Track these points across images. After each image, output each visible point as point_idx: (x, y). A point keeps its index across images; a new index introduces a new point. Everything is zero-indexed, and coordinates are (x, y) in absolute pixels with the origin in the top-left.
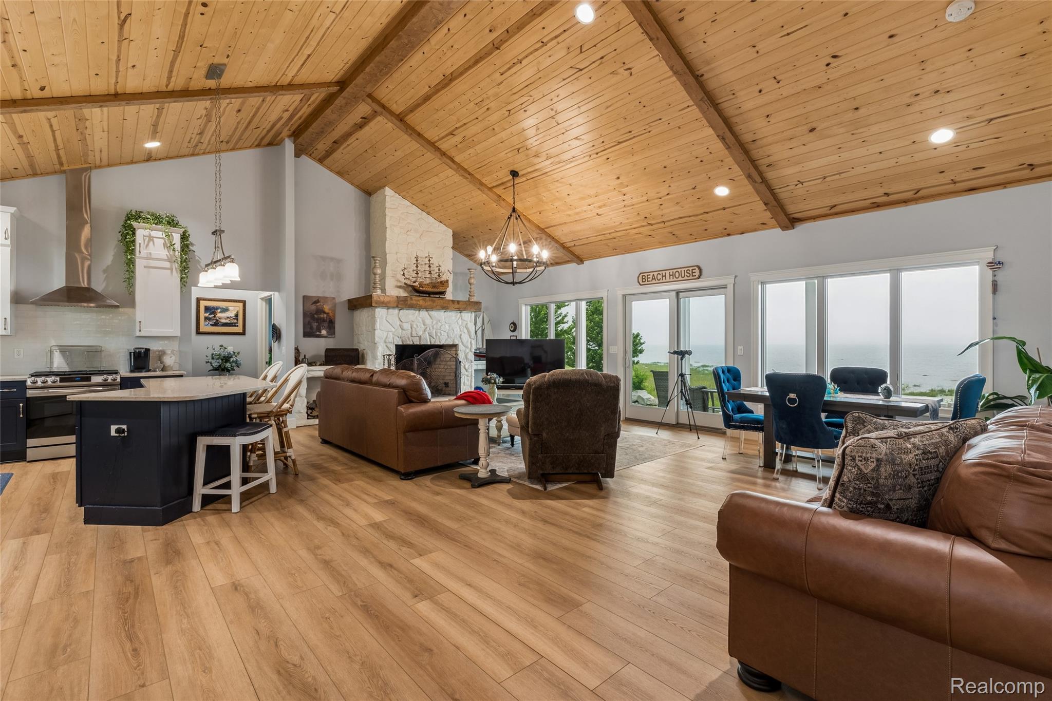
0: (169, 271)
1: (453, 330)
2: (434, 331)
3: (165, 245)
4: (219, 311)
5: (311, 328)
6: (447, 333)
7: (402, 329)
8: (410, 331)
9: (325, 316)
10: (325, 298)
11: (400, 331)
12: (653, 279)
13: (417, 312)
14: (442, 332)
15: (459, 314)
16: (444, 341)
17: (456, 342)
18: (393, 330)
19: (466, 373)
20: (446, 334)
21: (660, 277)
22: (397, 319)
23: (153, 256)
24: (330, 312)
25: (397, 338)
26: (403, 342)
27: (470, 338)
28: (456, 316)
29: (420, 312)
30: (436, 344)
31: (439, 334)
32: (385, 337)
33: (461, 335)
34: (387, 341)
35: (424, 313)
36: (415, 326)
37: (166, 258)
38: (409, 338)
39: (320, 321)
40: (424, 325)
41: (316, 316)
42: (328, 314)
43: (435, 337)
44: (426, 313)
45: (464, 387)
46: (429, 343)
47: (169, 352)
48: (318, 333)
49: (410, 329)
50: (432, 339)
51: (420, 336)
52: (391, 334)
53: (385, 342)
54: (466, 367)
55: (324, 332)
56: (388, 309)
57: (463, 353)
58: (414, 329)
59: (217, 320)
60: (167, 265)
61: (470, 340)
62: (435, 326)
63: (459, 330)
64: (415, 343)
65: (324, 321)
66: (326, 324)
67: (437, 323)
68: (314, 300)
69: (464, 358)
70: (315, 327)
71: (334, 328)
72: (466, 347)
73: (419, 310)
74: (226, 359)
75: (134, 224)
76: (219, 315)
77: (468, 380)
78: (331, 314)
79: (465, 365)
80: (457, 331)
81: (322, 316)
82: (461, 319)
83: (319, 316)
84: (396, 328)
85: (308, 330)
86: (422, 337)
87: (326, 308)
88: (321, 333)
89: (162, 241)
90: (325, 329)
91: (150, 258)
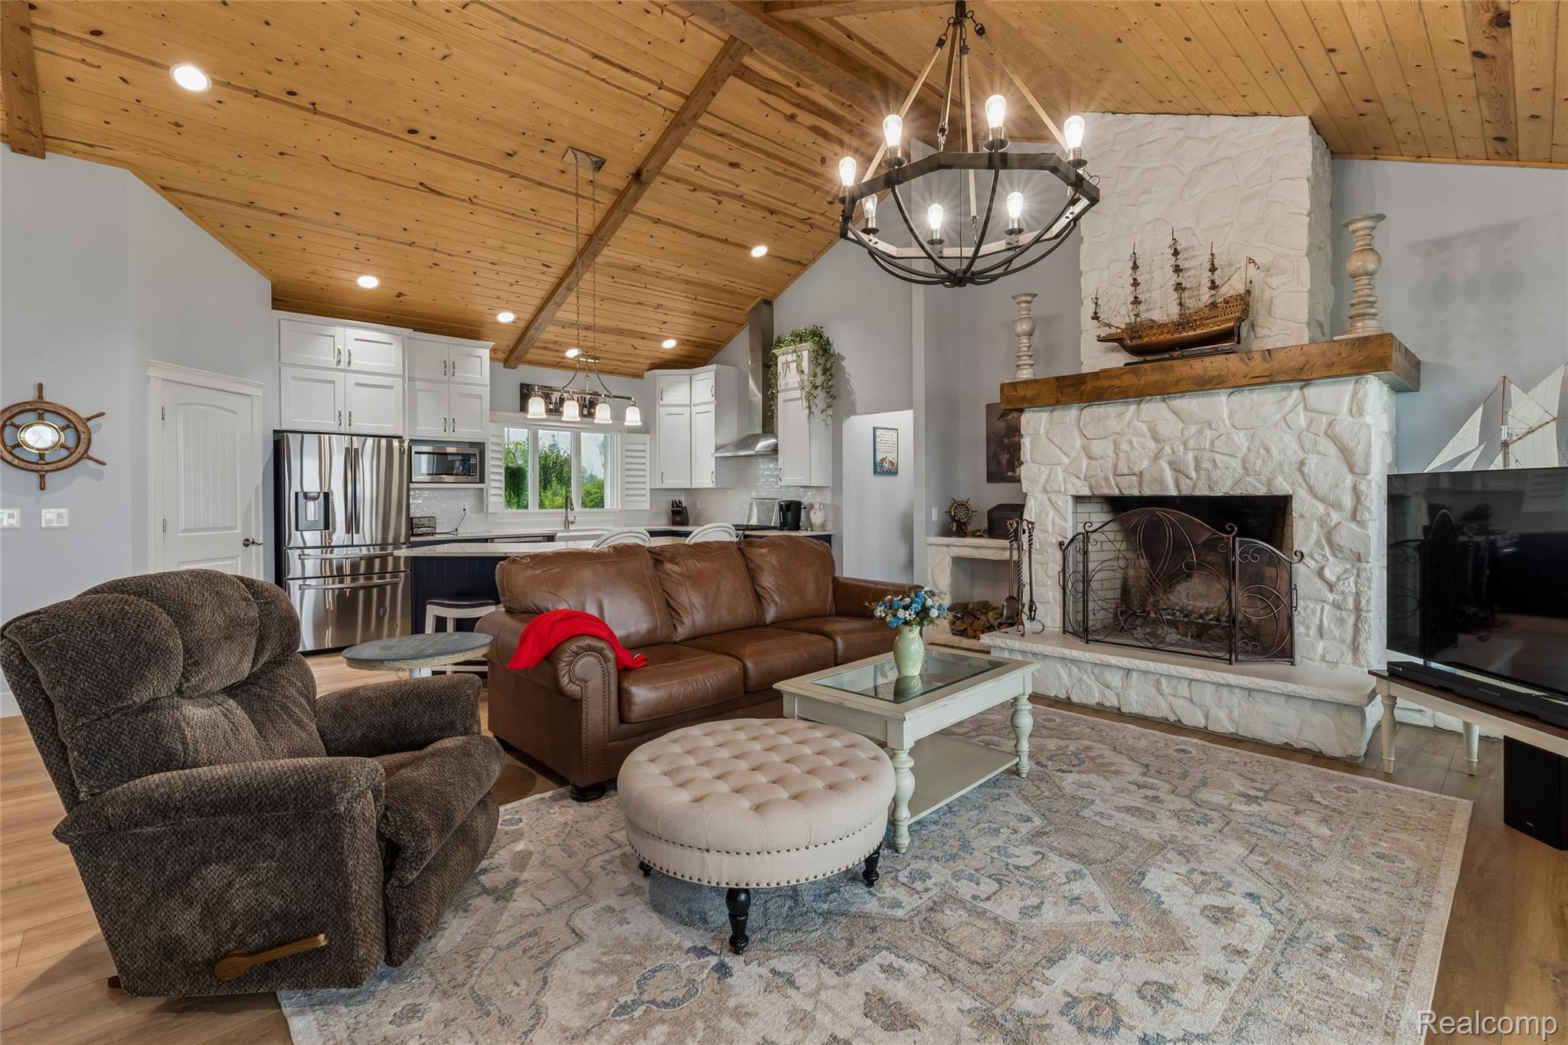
0: (800, 402)
1: (1267, 450)
2: (1190, 456)
3: (797, 369)
5: (999, 464)
6: (1244, 461)
7: (1090, 457)
8: (1110, 462)
11: (1085, 462)
13: (1133, 408)
14: (1218, 457)
15: (1296, 393)
16: (1229, 484)
17: (1282, 487)
18: (1066, 460)
19: (1330, 597)
20: (1236, 464)
22: (1076, 433)
23: (789, 387)
25: (1076, 480)
26: (1091, 488)
27: (1351, 470)
28: (1281, 402)
29: (1143, 406)
30: (1197, 493)
31: (1206, 465)
32: (1045, 478)
33: (1302, 463)
34: (1049, 489)
35: (1155, 410)
36: (1125, 447)
37: (798, 385)
38: (1106, 479)
39: (1014, 450)
40: (1157, 441)
41: (1006, 441)
43: (1193, 474)
44: (1162, 406)
45: (1320, 646)
46: (1174, 493)
48: (1010, 474)
49: (1111, 454)
50: (1183, 480)
51: (1141, 473)
52: (1060, 469)
53: (1045, 491)
54: (1328, 573)
56: (1054, 411)
57: (1315, 525)
58: (1122, 454)
60: (799, 394)
61: (1349, 479)
62: (1192, 443)
63: (1295, 445)
64: (1126, 492)
67: (1200, 432)
68: (1003, 410)
69: (1318, 543)
70: (1005, 462)
72: (1337, 506)
73: (1139, 403)
75: (775, 351)
77: (1341, 622)
79: (1322, 568)
80: (1283, 451)
82: (1306, 408)
83: (1011, 439)
84: (1073, 454)
85: (993, 469)
86: (1147, 477)
88: (1015, 473)
89: (795, 364)
91: (787, 390)
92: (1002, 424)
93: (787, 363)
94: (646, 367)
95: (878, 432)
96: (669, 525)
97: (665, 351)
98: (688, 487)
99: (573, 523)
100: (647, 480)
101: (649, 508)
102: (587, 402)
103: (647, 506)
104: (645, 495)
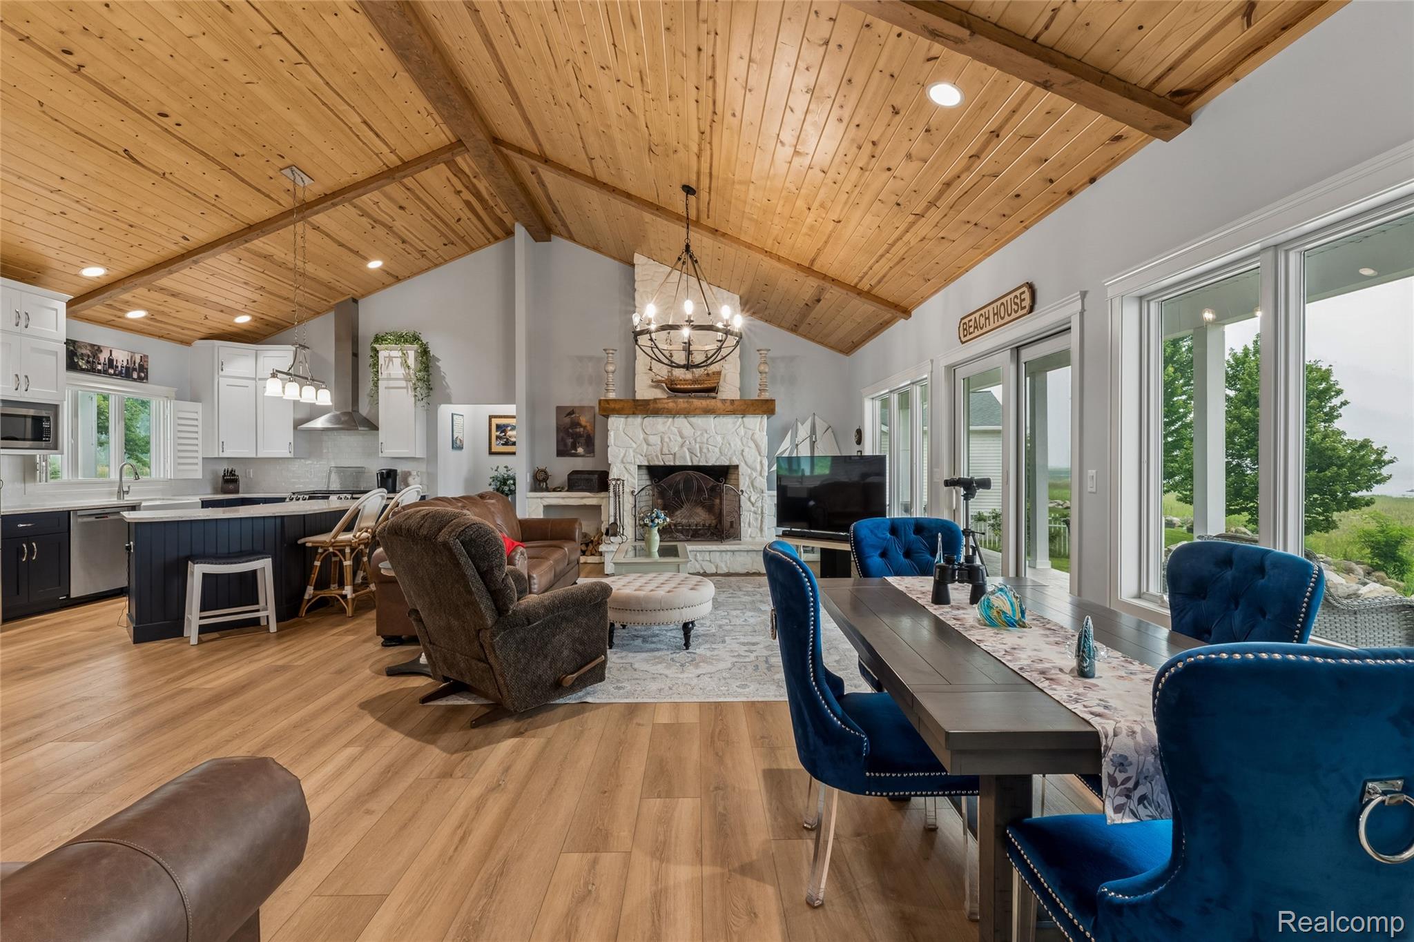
0: (405, 390)
1: (729, 444)
2: (698, 446)
3: (401, 363)
4: (509, 428)
5: (565, 445)
6: (720, 449)
7: (648, 444)
8: (658, 448)
9: (582, 429)
10: (582, 408)
11: (645, 446)
12: (975, 328)
13: (670, 420)
14: (710, 447)
15: (740, 419)
16: (714, 459)
17: (735, 462)
18: (634, 445)
19: (753, 509)
20: (717, 450)
21: (982, 320)
22: (641, 431)
23: (392, 377)
24: (588, 424)
25: (641, 457)
26: (648, 461)
27: (760, 455)
28: (735, 423)
29: (676, 419)
30: (701, 464)
31: (705, 450)
32: (622, 455)
33: (743, 451)
34: (625, 460)
35: (681, 421)
36: (667, 440)
37: (402, 377)
38: (657, 456)
39: (576, 438)
40: (682, 438)
41: (570, 430)
42: (585, 427)
43: (699, 455)
44: (685, 420)
45: (750, 530)
46: (690, 464)
47: (414, 473)
49: (659, 443)
50: (694, 458)
51: (675, 454)
52: (631, 451)
53: (622, 462)
54: (753, 500)
55: (580, 450)
56: (627, 418)
57: (747, 479)
58: (665, 444)
59: (507, 439)
60: (403, 384)
61: (759, 458)
62: (698, 440)
63: (740, 443)
64: (667, 464)
65: (580, 436)
66: (582, 440)
67: (702, 434)
68: (569, 411)
69: (748, 486)
71: (593, 445)
72: (754, 469)
73: (674, 418)
74: (504, 481)
75: (376, 346)
76: (509, 433)
77: (757, 519)
78: (589, 428)
79: (750, 497)
80: (735, 445)
81: (578, 430)
82: (744, 427)
84: (639, 442)
85: (562, 448)
86: (677, 455)
87: (583, 420)
89: (400, 360)
90: (581, 446)
91: (389, 379)
92: (567, 420)
93: (390, 358)
94: (200, 335)
95: (455, 417)
96: (214, 494)
97: (236, 325)
98: (254, 456)
99: (127, 492)
100: (200, 448)
101: (201, 477)
102: (137, 365)
103: (199, 475)
104: (197, 464)
